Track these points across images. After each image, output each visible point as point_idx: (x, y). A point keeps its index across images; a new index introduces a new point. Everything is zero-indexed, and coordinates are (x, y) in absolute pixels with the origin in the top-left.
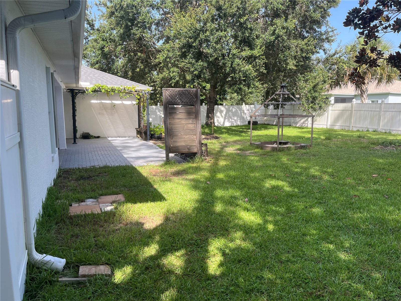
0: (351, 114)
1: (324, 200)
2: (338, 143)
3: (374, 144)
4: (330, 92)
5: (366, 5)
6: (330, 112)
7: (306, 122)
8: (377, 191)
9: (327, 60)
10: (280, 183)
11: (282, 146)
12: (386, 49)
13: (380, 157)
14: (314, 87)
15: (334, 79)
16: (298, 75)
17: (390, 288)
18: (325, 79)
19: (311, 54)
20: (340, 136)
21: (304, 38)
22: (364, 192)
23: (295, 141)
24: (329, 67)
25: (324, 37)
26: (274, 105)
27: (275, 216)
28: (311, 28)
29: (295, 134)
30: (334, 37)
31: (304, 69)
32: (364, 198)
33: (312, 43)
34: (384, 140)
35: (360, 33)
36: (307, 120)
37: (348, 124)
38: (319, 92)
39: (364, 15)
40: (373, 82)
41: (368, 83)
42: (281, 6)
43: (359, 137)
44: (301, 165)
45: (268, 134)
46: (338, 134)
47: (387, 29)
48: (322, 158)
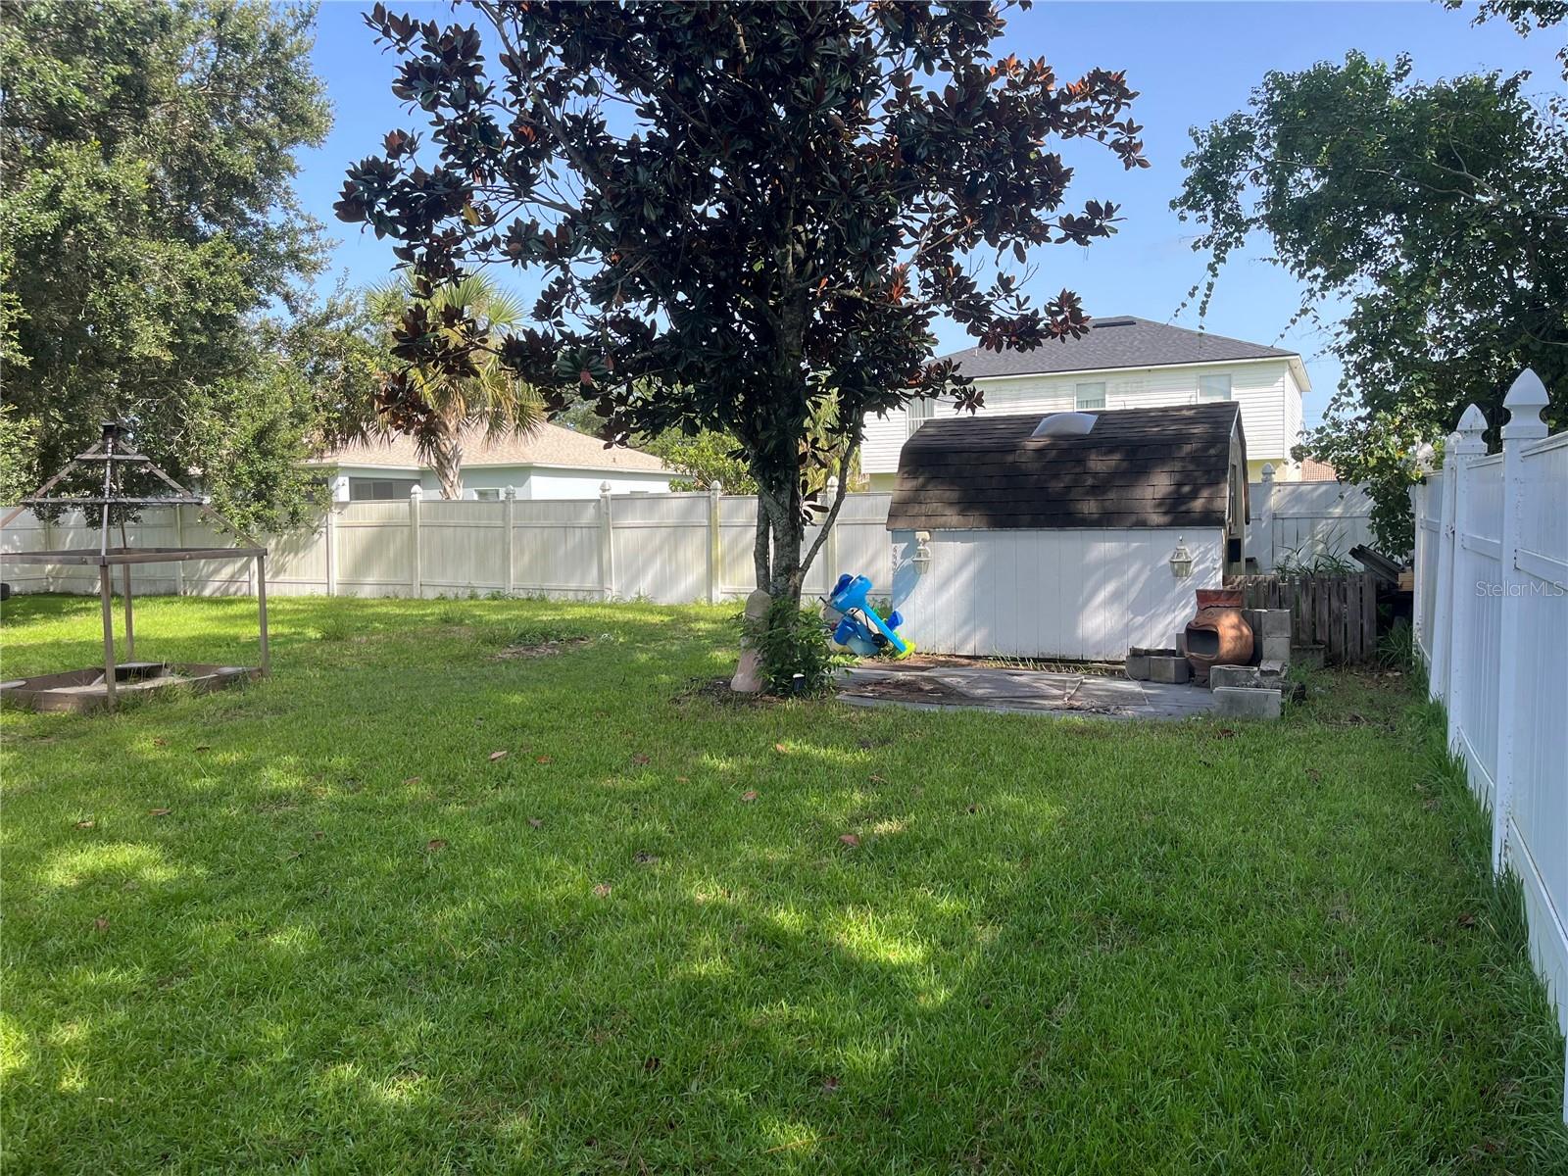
0: (412, 537)
1: (320, 883)
2: (372, 649)
3: (491, 641)
4: (329, 459)
5: (411, 157)
6: (336, 534)
7: (241, 575)
8: (508, 809)
9: (303, 335)
10: (124, 855)
11: (131, 687)
12: (504, 316)
13: (513, 686)
14: (261, 436)
15: (337, 410)
16: (185, 384)
17: (560, 1156)
18: (300, 407)
19: (231, 304)
20: (380, 622)
21: (194, 239)
22: (465, 821)
23: (192, 659)
24: (312, 364)
25: (282, 248)
26: (86, 509)
27: (98, 1012)
28: (224, 207)
29: (193, 629)
30: (320, 255)
31: (209, 361)
32: (466, 845)
33: (231, 264)
34: (524, 626)
35: (399, 252)
36: (246, 567)
37: (403, 578)
38: (282, 457)
39: (407, 189)
40: (473, 426)
41: (458, 430)
42: (79, 94)
43: (446, 620)
44: (221, 758)
45: (66, 639)
46: (373, 614)
47: (490, 252)
48: (310, 719)
